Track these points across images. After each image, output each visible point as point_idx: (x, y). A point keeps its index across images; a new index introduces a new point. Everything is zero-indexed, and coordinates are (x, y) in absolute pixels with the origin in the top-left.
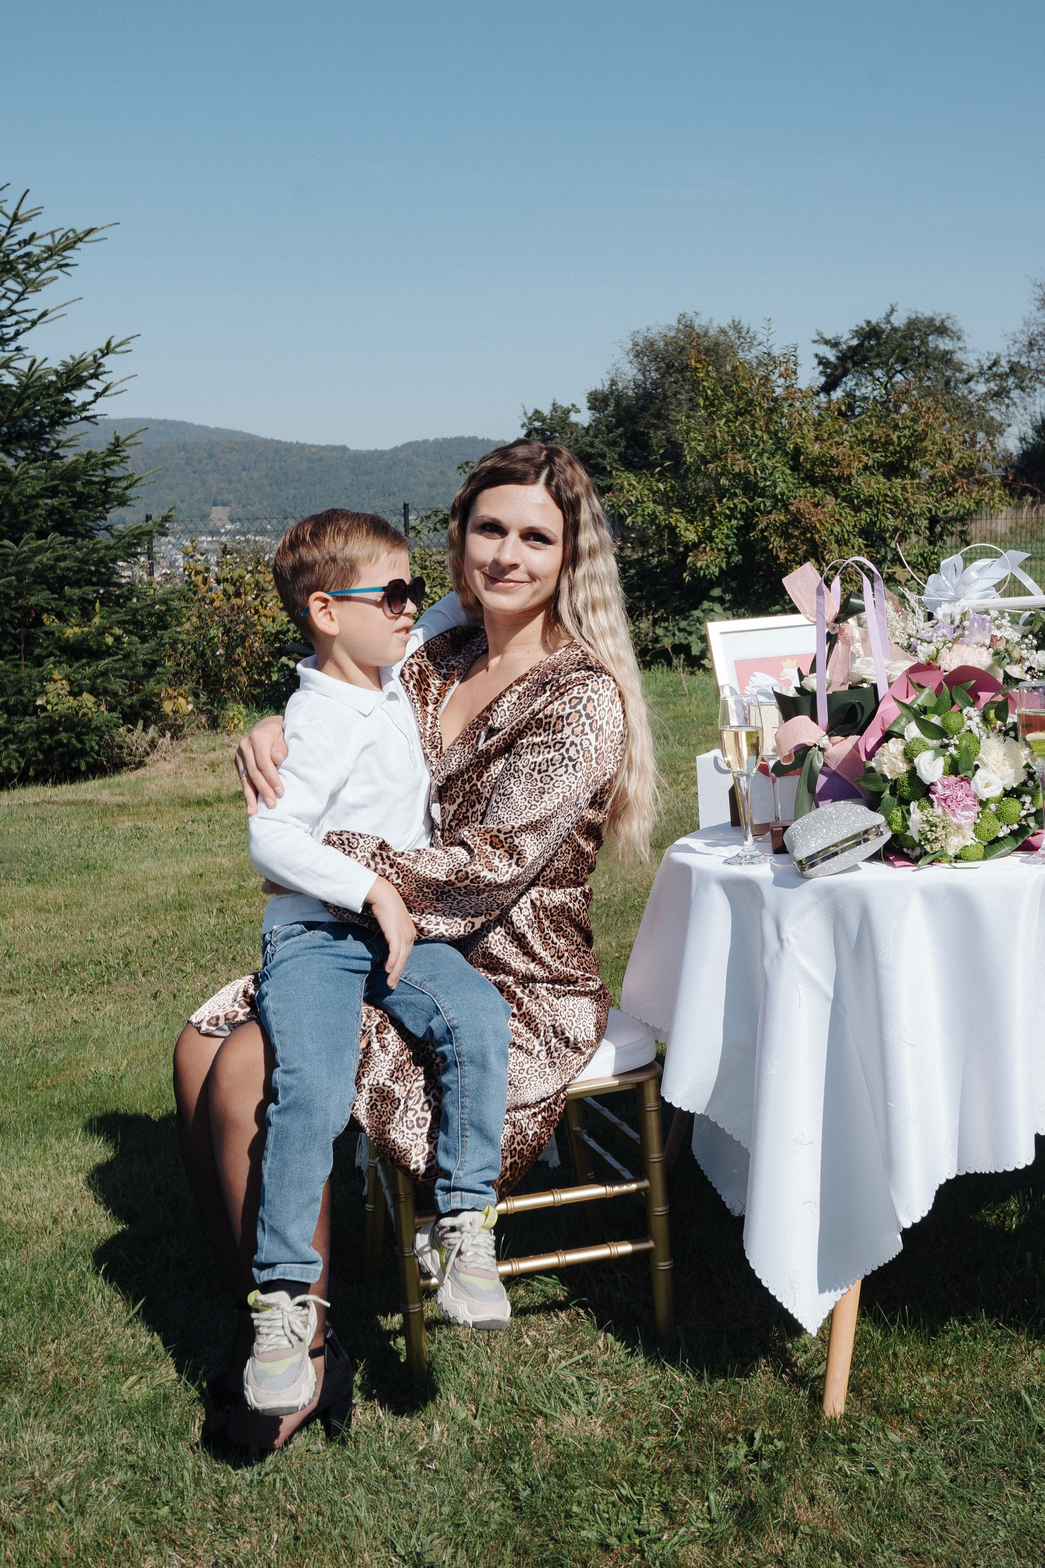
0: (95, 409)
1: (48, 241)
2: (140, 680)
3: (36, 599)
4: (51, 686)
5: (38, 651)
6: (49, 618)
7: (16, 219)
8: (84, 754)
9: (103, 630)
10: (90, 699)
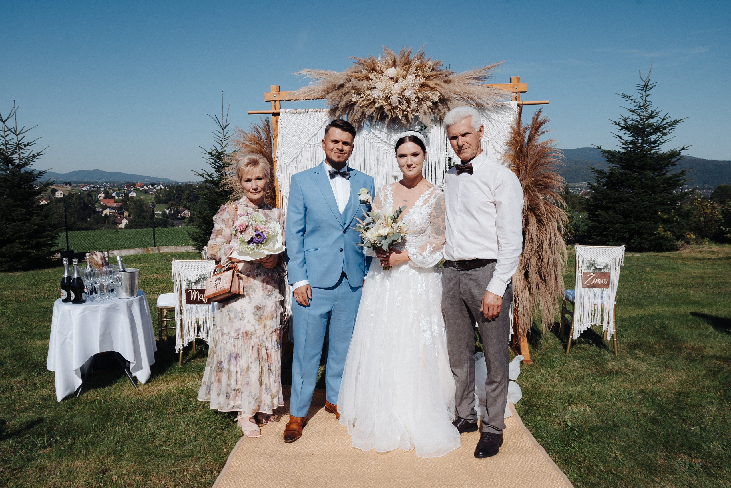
0: (677, 163)
2: (681, 229)
3: (657, 208)
4: (659, 229)
5: (656, 220)
6: (659, 213)
7: (664, 119)
8: (665, 245)
9: (674, 217)
10: (669, 233)
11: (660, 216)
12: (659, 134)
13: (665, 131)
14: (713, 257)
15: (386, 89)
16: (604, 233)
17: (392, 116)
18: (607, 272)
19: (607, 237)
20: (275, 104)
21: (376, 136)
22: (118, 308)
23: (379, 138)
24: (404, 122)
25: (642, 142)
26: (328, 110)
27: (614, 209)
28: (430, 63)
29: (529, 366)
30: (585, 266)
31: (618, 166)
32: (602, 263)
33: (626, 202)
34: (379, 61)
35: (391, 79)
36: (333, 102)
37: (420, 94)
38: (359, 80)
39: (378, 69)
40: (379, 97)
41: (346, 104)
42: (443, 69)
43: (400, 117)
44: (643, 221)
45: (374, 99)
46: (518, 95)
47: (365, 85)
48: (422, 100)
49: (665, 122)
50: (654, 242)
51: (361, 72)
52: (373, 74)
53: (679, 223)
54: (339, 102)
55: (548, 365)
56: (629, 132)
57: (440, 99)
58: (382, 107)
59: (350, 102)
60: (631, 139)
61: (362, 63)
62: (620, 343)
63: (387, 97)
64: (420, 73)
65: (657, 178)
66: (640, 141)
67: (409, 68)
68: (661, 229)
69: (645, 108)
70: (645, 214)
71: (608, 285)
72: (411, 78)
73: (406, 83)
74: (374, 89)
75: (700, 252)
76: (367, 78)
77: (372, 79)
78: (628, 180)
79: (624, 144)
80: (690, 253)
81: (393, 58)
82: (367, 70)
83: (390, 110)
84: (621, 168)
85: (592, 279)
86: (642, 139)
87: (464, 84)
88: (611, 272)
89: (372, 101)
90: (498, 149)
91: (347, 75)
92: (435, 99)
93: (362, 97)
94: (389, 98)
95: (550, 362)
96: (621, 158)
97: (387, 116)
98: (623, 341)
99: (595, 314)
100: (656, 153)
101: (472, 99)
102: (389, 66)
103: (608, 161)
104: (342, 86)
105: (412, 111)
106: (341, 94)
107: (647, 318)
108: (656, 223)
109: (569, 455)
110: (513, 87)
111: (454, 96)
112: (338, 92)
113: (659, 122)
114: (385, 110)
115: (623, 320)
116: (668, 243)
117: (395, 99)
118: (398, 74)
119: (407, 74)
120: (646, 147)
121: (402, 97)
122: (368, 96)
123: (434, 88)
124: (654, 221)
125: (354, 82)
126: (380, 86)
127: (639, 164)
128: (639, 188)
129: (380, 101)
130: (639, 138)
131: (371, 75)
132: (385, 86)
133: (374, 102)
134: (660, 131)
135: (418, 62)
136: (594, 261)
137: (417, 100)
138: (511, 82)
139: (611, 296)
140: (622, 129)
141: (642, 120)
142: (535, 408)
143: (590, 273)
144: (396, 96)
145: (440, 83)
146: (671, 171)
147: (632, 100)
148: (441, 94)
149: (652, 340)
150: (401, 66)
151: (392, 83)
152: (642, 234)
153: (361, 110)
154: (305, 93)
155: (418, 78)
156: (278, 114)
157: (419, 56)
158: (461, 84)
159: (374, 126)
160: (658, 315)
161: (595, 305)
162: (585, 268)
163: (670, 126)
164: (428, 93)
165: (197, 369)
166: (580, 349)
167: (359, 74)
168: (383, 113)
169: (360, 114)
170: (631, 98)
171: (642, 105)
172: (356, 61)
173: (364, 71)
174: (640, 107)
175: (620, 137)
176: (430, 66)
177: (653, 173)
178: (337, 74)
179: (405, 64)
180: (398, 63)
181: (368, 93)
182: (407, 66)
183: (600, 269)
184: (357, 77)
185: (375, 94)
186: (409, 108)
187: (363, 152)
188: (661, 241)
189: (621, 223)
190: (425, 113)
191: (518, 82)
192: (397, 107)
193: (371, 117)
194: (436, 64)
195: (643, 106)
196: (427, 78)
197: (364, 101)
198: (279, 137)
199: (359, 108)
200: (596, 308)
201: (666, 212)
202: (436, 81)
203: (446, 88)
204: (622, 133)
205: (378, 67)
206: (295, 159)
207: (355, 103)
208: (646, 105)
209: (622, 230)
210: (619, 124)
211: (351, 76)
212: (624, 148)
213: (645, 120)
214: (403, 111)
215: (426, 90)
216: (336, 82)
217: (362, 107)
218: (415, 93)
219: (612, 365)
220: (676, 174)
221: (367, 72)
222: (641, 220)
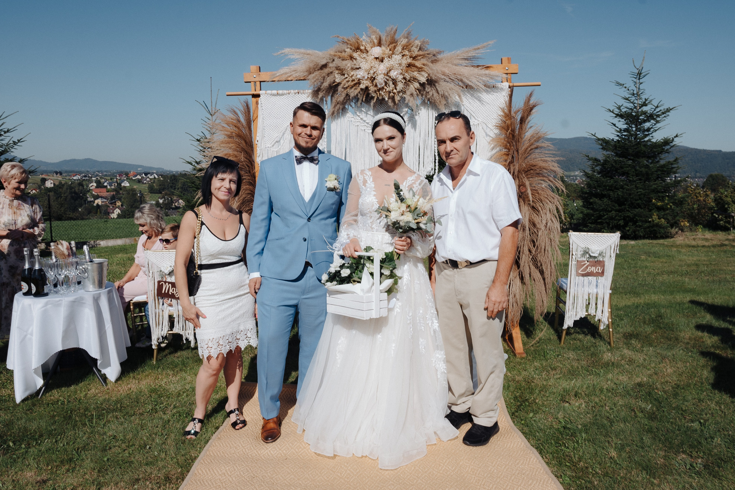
2: (675, 217)
3: (652, 196)
4: (653, 217)
5: (650, 208)
6: (654, 200)
7: (657, 107)
8: (660, 233)
9: (668, 204)
10: (663, 220)
11: (654, 204)
12: (652, 121)
13: (658, 119)
14: (707, 244)
15: (371, 69)
16: (599, 221)
17: (378, 97)
18: (601, 259)
19: (602, 225)
20: (255, 85)
21: (361, 119)
22: (84, 301)
23: (364, 121)
24: (390, 103)
25: (636, 130)
26: (310, 91)
27: (609, 197)
28: (418, 42)
29: (522, 358)
30: (580, 253)
31: (613, 153)
32: (597, 251)
33: (621, 190)
34: (364, 40)
35: (376, 58)
36: (316, 83)
37: (406, 74)
38: (343, 60)
39: (362, 48)
40: (364, 77)
41: (330, 85)
42: (432, 49)
43: (386, 99)
44: (637, 208)
45: (359, 80)
46: (509, 76)
47: (349, 65)
48: (409, 81)
49: (658, 110)
50: (648, 230)
51: (345, 51)
52: (358, 53)
53: (673, 210)
54: (322, 83)
55: (542, 358)
56: (623, 120)
57: (427, 80)
58: (367, 88)
59: (334, 83)
60: (625, 126)
61: (346, 42)
62: (616, 333)
63: (372, 77)
64: (407, 52)
65: (651, 166)
66: (634, 129)
67: (395, 47)
68: (655, 216)
69: (639, 95)
70: (639, 202)
71: (602, 274)
72: (397, 58)
73: (392, 63)
74: (358, 69)
75: (694, 239)
76: (351, 58)
77: (356, 59)
78: (622, 168)
79: (618, 132)
80: (684, 240)
81: (378, 37)
82: (351, 49)
83: (375, 92)
84: (616, 156)
85: (587, 267)
86: (636, 126)
87: (453, 64)
88: (606, 260)
89: (356, 81)
90: (488, 133)
91: (330, 55)
92: (423, 80)
93: (346, 78)
94: (374, 79)
95: (544, 354)
96: (615, 146)
97: (373, 98)
98: (619, 331)
99: (589, 304)
100: (649, 140)
101: (461, 81)
102: (374, 45)
103: (602, 149)
104: (325, 66)
105: (399, 92)
106: (324, 74)
107: (643, 307)
108: (650, 211)
109: (563, 456)
110: (504, 68)
111: (443, 77)
112: (320, 72)
113: (653, 110)
114: (370, 92)
115: (618, 309)
116: (662, 231)
117: (380, 80)
118: (384, 54)
119: (393, 53)
120: (640, 135)
121: (387, 78)
122: (352, 76)
123: (421, 68)
124: (648, 209)
125: (338, 62)
126: (365, 66)
127: (633, 152)
128: (633, 175)
129: (365, 82)
130: (633, 126)
131: (355, 55)
132: (369, 67)
133: (359, 83)
134: (654, 119)
135: (404, 41)
136: (588, 248)
137: (404, 81)
138: (502, 63)
139: (606, 285)
140: (616, 117)
141: (635, 107)
142: (527, 404)
143: (584, 261)
144: (382, 76)
145: (428, 63)
146: (665, 159)
147: (625, 87)
148: (429, 75)
149: (649, 329)
150: (387, 46)
151: (377, 62)
152: (637, 221)
153: (345, 92)
154: (286, 73)
155: (405, 58)
156: (257, 96)
157: (406, 35)
158: (450, 65)
159: (359, 108)
160: (654, 304)
161: (589, 294)
162: (579, 256)
163: (663, 113)
164: (416, 74)
165: (172, 365)
166: (575, 340)
167: (343, 54)
168: (368, 94)
169: (344, 95)
170: (624, 86)
171: (635, 92)
172: (339, 40)
173: (348, 50)
174: (633, 94)
175: (615, 125)
176: (418, 46)
177: (647, 161)
178: (320, 53)
179: (391, 43)
180: (383, 42)
181: (352, 73)
182: (393, 45)
183: (595, 257)
184: (341, 56)
185: (360, 74)
186: (396, 89)
187: (348, 136)
188: (656, 228)
189: (616, 211)
190: (412, 95)
191: (509, 63)
192: (383, 88)
193: (356, 98)
194: (423, 42)
195: (637, 94)
196: (414, 58)
197: (348, 81)
198: (260, 120)
199: (343, 90)
200: (591, 297)
201: (660, 200)
202: (424, 61)
203: (434, 69)
204: (616, 121)
205: (363, 46)
206: (277, 143)
207: (339, 84)
208: (640, 93)
209: (617, 217)
210: (613, 112)
211: (335, 55)
212: (618, 136)
213: (638, 108)
214: (390, 92)
215: (413, 70)
216: (319, 61)
217: (347, 88)
218: (401, 74)
219: (607, 356)
220: (669, 162)
221: (351, 51)
222: (635, 208)
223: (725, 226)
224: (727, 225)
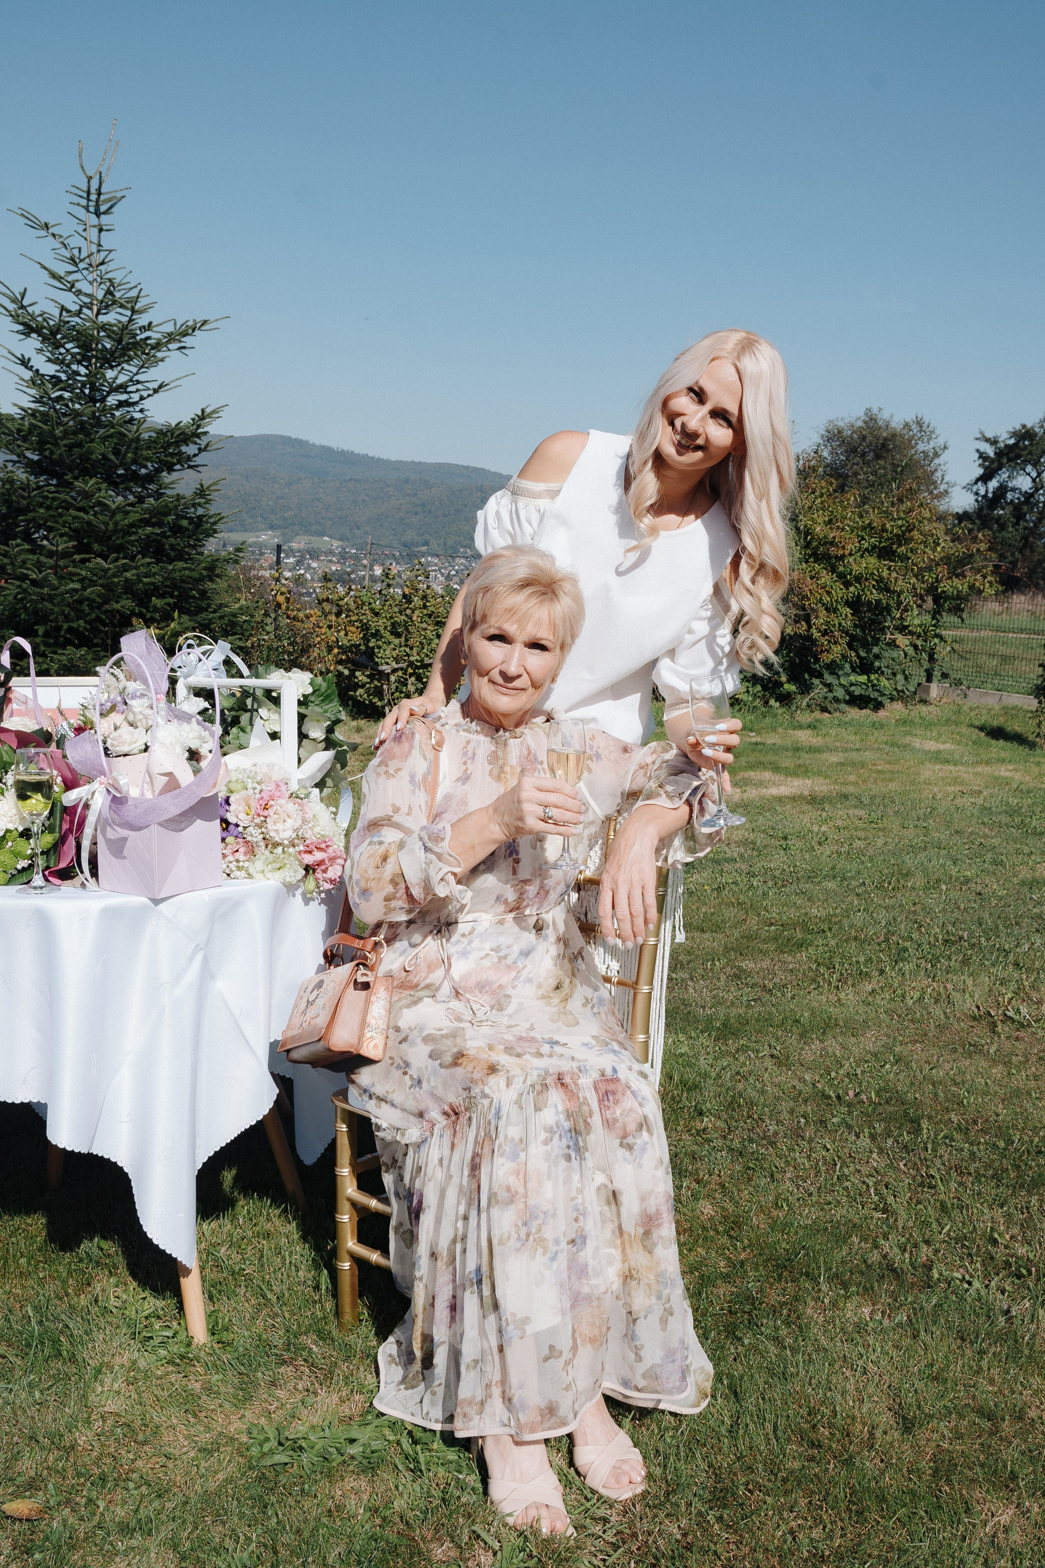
0: (198, 460)
1: (169, 328)
13: (156, 355)
60: (54, 368)
79: (38, 386)
140: (27, 335)
146: (175, 487)
147: (54, 236)
170: (51, 231)
174: (79, 263)
175: (25, 363)
204: (27, 347)
210: (18, 318)
212: (35, 399)
220: (180, 497)
222: (68, 643)
223: (370, 701)
224: (375, 700)
